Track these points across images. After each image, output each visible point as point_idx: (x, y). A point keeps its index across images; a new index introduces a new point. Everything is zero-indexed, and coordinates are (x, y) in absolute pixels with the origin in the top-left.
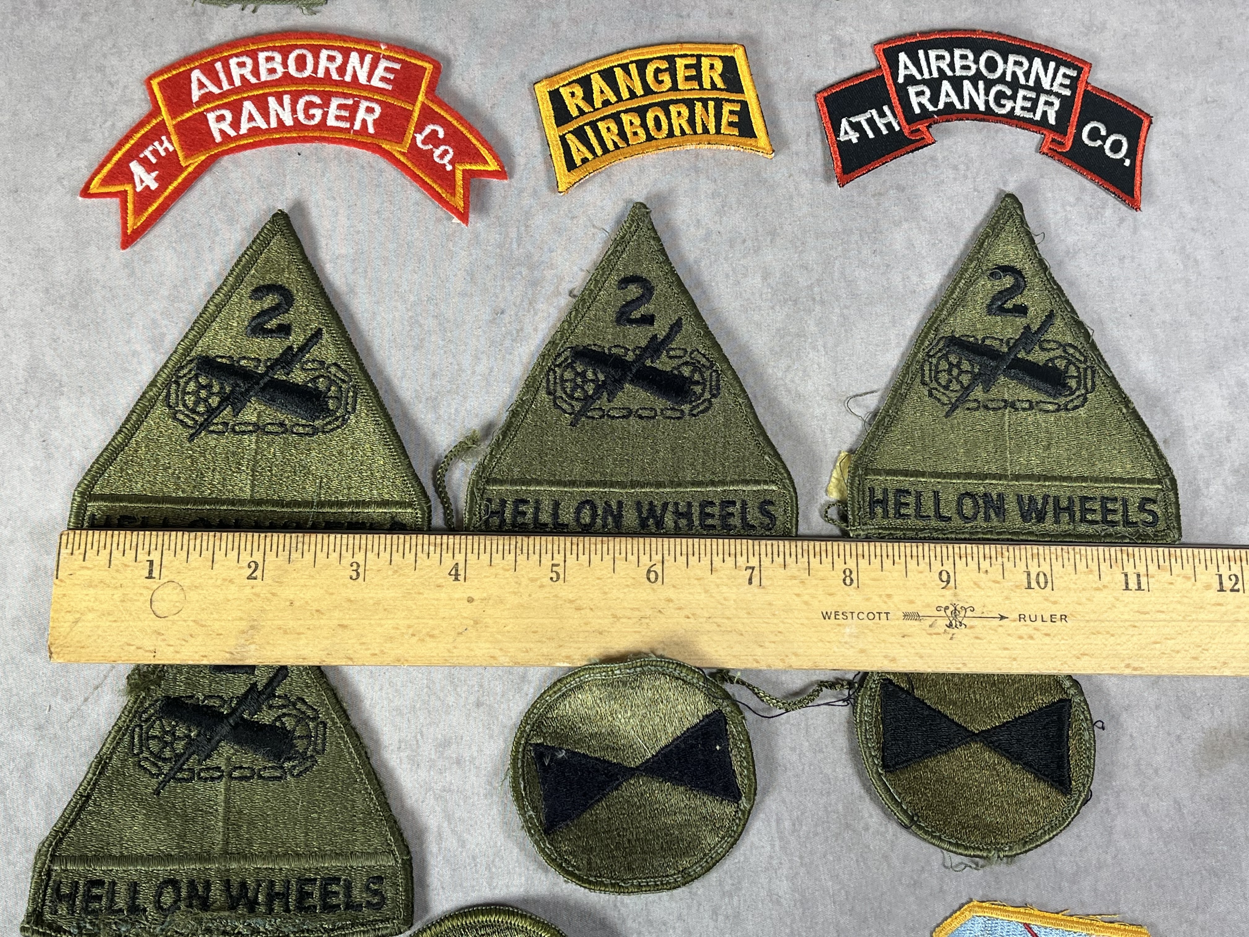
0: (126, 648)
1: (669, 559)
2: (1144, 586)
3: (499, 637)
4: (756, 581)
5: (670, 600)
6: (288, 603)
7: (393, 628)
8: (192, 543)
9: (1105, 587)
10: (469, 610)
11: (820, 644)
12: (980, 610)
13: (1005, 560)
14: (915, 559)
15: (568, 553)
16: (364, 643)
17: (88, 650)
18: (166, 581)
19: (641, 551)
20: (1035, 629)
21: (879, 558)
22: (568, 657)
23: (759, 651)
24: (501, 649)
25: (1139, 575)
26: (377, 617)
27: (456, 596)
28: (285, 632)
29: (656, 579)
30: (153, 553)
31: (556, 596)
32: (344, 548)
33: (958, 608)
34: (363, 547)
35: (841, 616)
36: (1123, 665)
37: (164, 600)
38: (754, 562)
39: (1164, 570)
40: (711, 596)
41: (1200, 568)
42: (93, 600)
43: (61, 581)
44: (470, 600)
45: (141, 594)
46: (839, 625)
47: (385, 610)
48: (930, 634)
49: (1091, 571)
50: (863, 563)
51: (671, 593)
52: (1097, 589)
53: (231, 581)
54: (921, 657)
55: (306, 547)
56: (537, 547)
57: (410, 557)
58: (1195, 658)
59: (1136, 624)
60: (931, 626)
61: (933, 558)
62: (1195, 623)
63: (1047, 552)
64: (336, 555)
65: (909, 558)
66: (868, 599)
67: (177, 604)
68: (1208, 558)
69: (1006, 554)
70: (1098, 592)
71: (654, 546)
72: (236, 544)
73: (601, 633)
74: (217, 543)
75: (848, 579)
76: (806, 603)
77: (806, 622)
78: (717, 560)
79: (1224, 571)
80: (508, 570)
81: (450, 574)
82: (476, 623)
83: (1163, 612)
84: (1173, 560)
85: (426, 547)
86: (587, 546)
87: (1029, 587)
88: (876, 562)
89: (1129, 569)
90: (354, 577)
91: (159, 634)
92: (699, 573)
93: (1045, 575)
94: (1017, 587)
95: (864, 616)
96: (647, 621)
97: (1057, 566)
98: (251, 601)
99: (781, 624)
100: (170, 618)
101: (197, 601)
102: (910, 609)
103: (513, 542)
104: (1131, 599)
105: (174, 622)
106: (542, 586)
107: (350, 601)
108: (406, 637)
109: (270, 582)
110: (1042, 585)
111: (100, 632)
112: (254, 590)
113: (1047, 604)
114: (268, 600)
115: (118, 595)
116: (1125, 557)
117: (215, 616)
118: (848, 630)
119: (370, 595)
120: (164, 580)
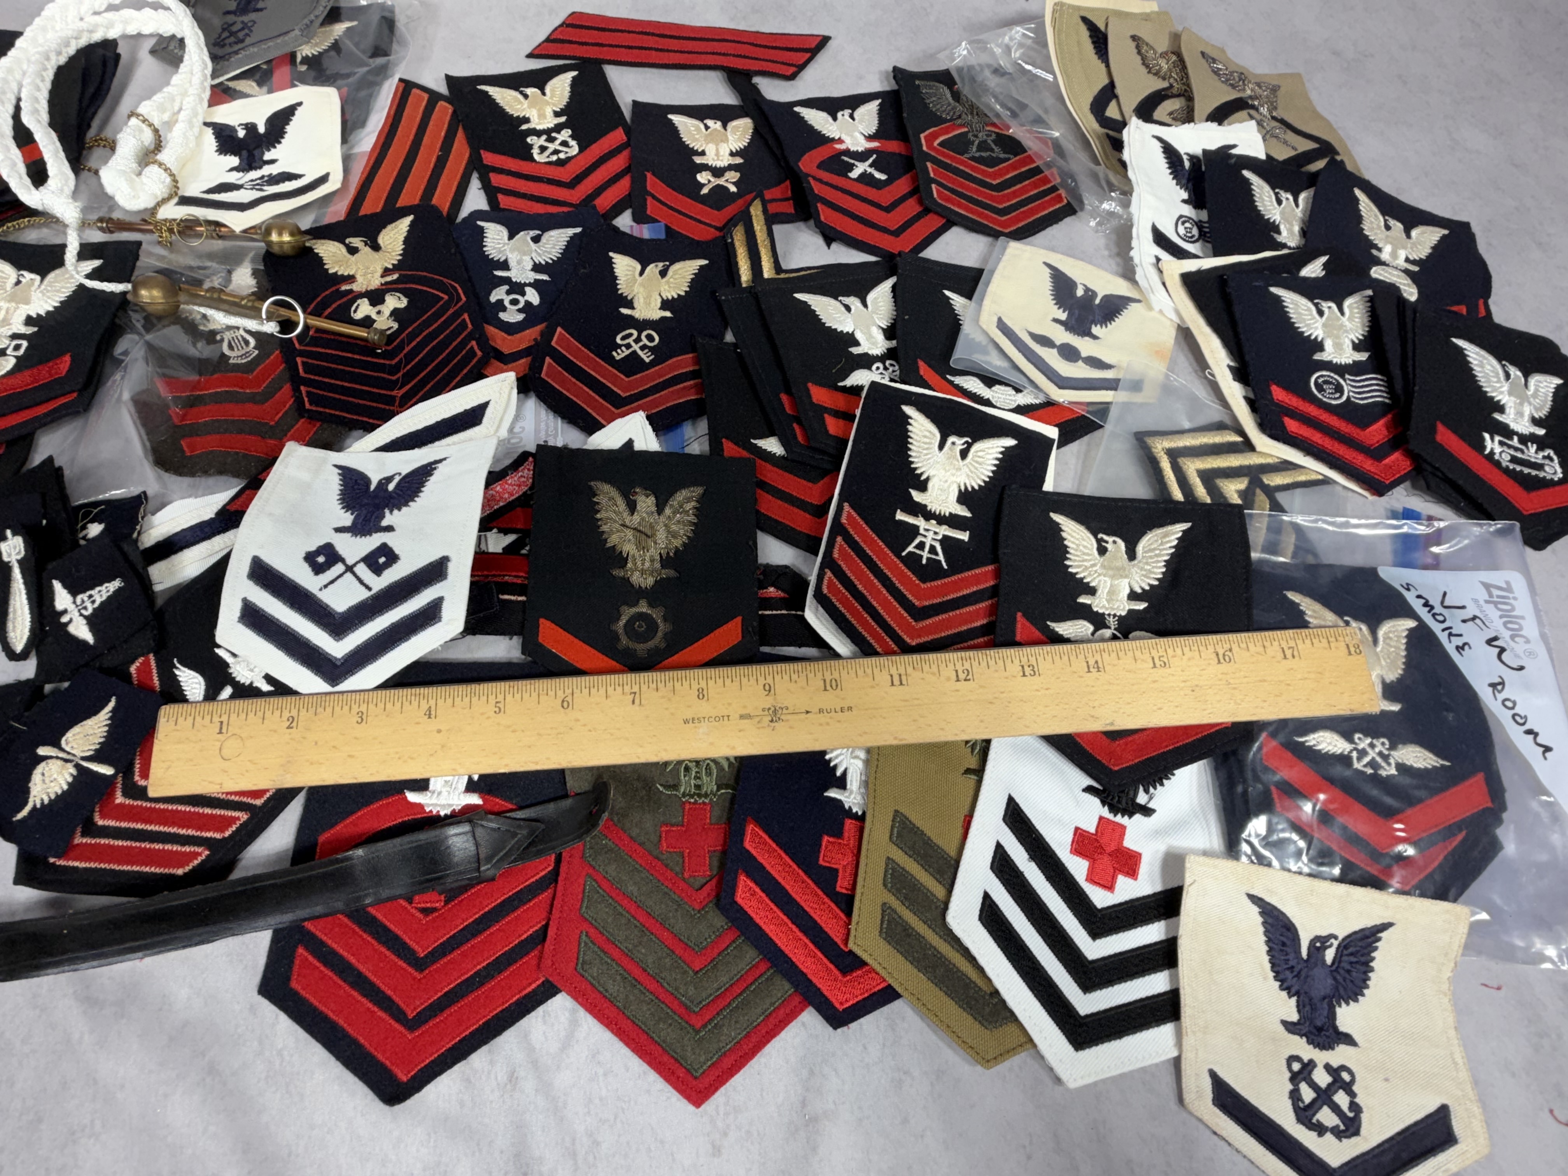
0: (202, 783)
1: (577, 692)
2: (904, 682)
3: (456, 755)
4: (637, 701)
5: (577, 720)
6: (313, 743)
7: (386, 755)
8: (251, 707)
9: (877, 685)
10: (438, 738)
11: (681, 742)
12: (793, 708)
13: (809, 672)
14: (747, 677)
15: (507, 693)
16: (365, 767)
17: (175, 787)
19: (558, 687)
20: (831, 718)
21: (722, 677)
22: (504, 766)
23: (639, 750)
25: (900, 676)
26: (372, 748)
27: (429, 729)
28: (312, 764)
29: (568, 706)
30: (223, 717)
31: (498, 724)
32: (354, 702)
33: (777, 708)
34: (367, 700)
35: (696, 721)
36: (893, 738)
37: (229, 748)
38: (636, 689)
39: (918, 670)
40: (606, 715)
41: (943, 666)
42: (179, 752)
43: (160, 740)
44: (439, 731)
45: (213, 745)
46: (695, 727)
47: (379, 742)
48: (758, 728)
49: (867, 675)
50: (711, 683)
51: (579, 716)
53: (275, 731)
54: (752, 745)
55: (328, 704)
56: (486, 690)
57: (398, 705)
58: (943, 730)
59: (900, 709)
60: (759, 722)
61: (759, 675)
62: (941, 705)
64: (347, 708)
65: (743, 677)
66: (715, 708)
67: (238, 750)
68: (947, 658)
69: (809, 668)
70: (873, 689)
71: (566, 684)
72: (281, 706)
73: (528, 747)
74: (268, 706)
75: (701, 695)
76: (672, 714)
77: (672, 727)
78: (610, 689)
79: (959, 666)
80: (465, 708)
81: (425, 714)
82: (441, 746)
83: (917, 699)
84: (923, 663)
85: (410, 697)
86: (520, 687)
87: (825, 690)
88: (720, 681)
89: (894, 671)
90: (359, 722)
91: (225, 772)
92: (598, 699)
93: (836, 681)
94: (817, 690)
95: (713, 719)
96: (562, 736)
97: (844, 675)
98: (288, 743)
99: (654, 731)
100: (232, 760)
101: (251, 747)
102: (744, 712)
103: (470, 689)
104: (896, 692)
105: (234, 762)
106: (488, 718)
107: (356, 738)
108: (395, 760)
109: (301, 729)
110: (834, 688)
111: (184, 774)
112: (289, 736)
113: (838, 700)
114: (300, 742)
115: (198, 747)
116: (890, 663)
117: (262, 756)
118: (701, 730)
119: (370, 733)
120: (230, 734)
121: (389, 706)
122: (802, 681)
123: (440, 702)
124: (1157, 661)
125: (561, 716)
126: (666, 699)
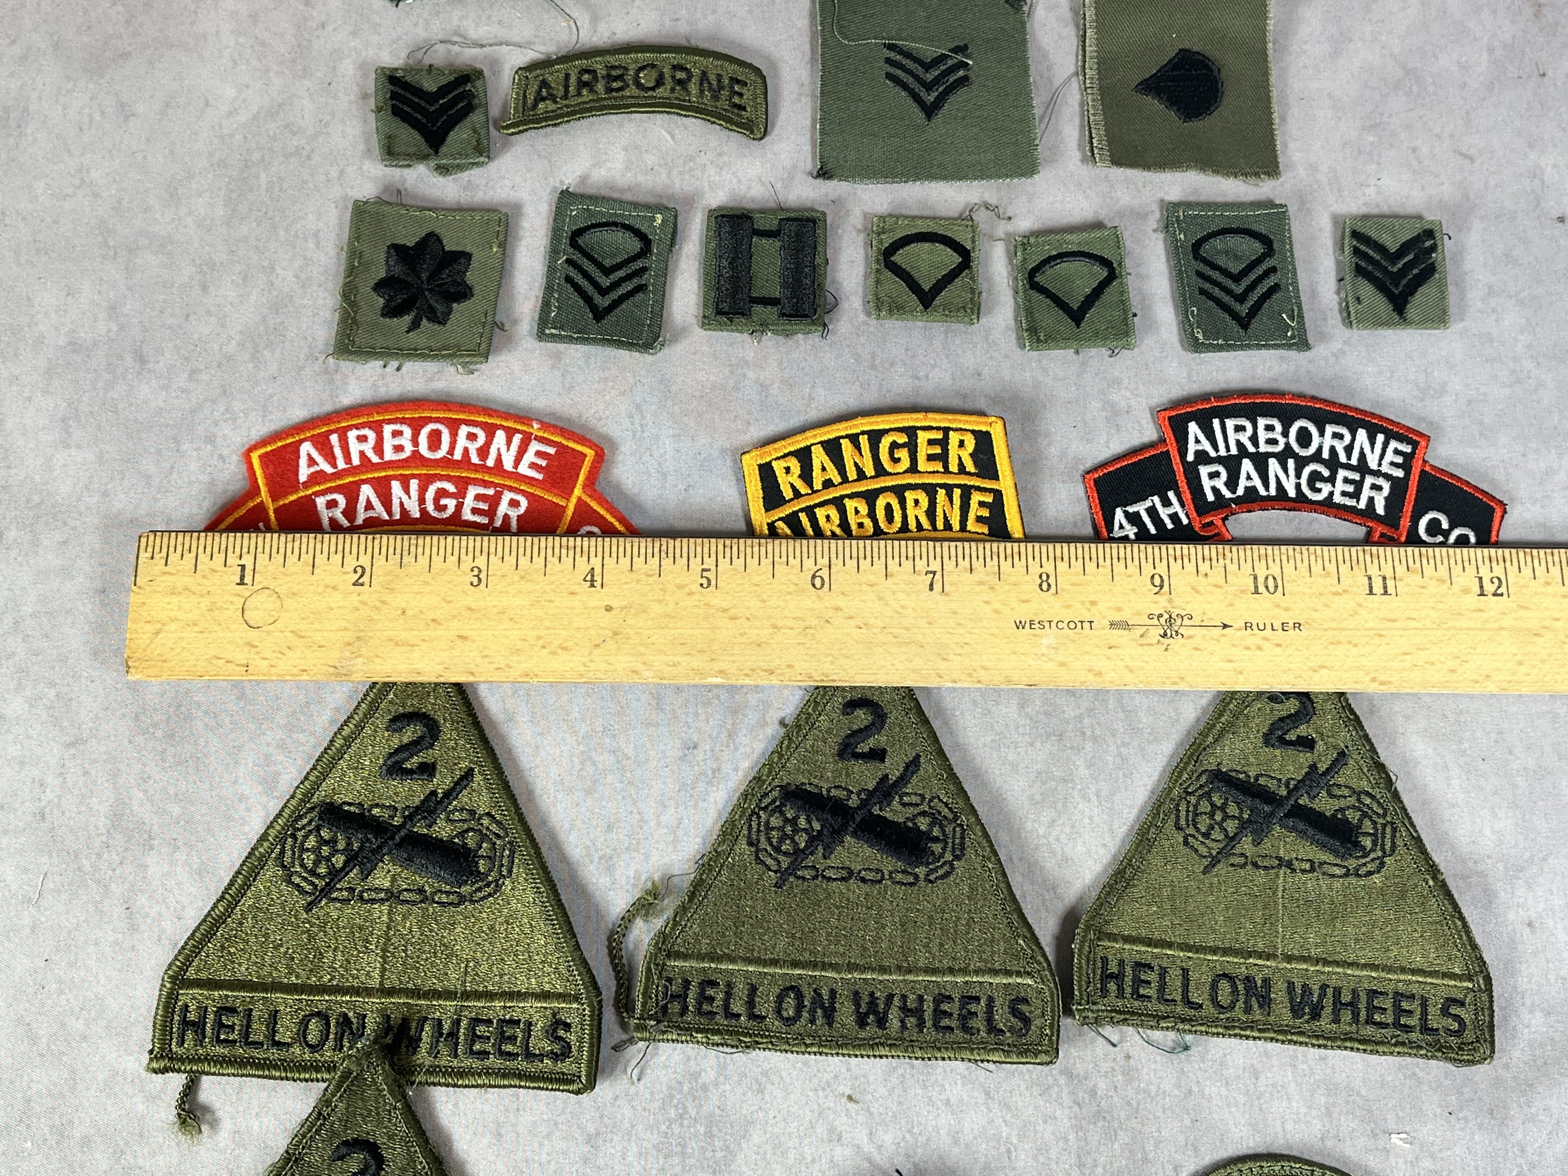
0: (215, 661)
1: (837, 564)
2: (1391, 590)
3: (642, 649)
4: (937, 587)
5: (838, 609)
6: (399, 612)
7: (521, 640)
8: (289, 545)
9: (1345, 591)
10: (607, 619)
11: (1013, 657)
12: (1200, 618)
13: (1228, 562)
14: (1122, 561)
15: (720, 556)
16: (487, 656)
17: (171, 664)
18: (260, 587)
19: (805, 555)
20: (1265, 639)
21: (1080, 560)
22: (721, 672)
23: (943, 665)
24: (644, 663)
25: (1384, 578)
26: (502, 627)
27: (593, 604)
28: (397, 644)
29: (823, 585)
30: (245, 557)
31: (707, 605)
32: (463, 551)
33: (1174, 616)
34: (485, 550)
35: (1037, 625)
36: (1368, 679)
37: (257, 609)
38: (935, 566)
39: (1415, 571)
40: (887, 604)
41: (1457, 570)
42: (176, 608)
43: (140, 588)
44: (609, 609)
45: (232, 602)
46: (1035, 635)
47: (511, 619)
48: (1142, 645)
49: (1329, 574)
50: (1062, 566)
51: (841, 602)
52: (1336, 594)
53: (334, 588)
54: (1131, 671)
55: (420, 550)
56: (685, 550)
57: (539, 561)
58: (1453, 671)
59: (1383, 633)
60: (1142, 636)
61: (1143, 561)
62: (1451, 632)
63: (1277, 552)
64: (455, 559)
65: (1115, 561)
66: (1068, 607)
67: (273, 613)
68: (1466, 558)
69: (1228, 554)
70: (1337, 597)
71: (819, 549)
72: (340, 548)
73: (759, 645)
74: (319, 546)
75: (1045, 584)
76: (997, 611)
77: (997, 631)
78: (893, 565)
79: (1484, 572)
80: (651, 576)
81: (585, 580)
82: (615, 634)
83: (1414, 619)
84: (1424, 561)
85: (557, 550)
86: (742, 548)
87: (1256, 592)
88: (1077, 565)
89: (1373, 571)
90: (475, 583)
91: (253, 646)
92: (872, 578)
93: (1274, 578)
94: (1242, 592)
95: (1065, 625)
96: (813, 631)
97: (1288, 569)
98: (357, 609)
99: (968, 635)
100: (265, 628)
101: (296, 610)
102: (1117, 617)
103: (657, 544)
104: (1376, 605)
105: (269, 633)
106: (690, 594)
107: (470, 609)
108: (536, 649)
109: (378, 588)
110: (1272, 589)
111: (184, 644)
112: (360, 598)
113: (1277, 611)
114: (377, 608)
115: (205, 602)
116: (1368, 557)
117: (317, 626)
118: (1045, 641)
119: (495, 603)
120: (257, 586)
121: (524, 561)
122: (1216, 574)
123: (610, 562)
125: (810, 600)
126: (986, 587)
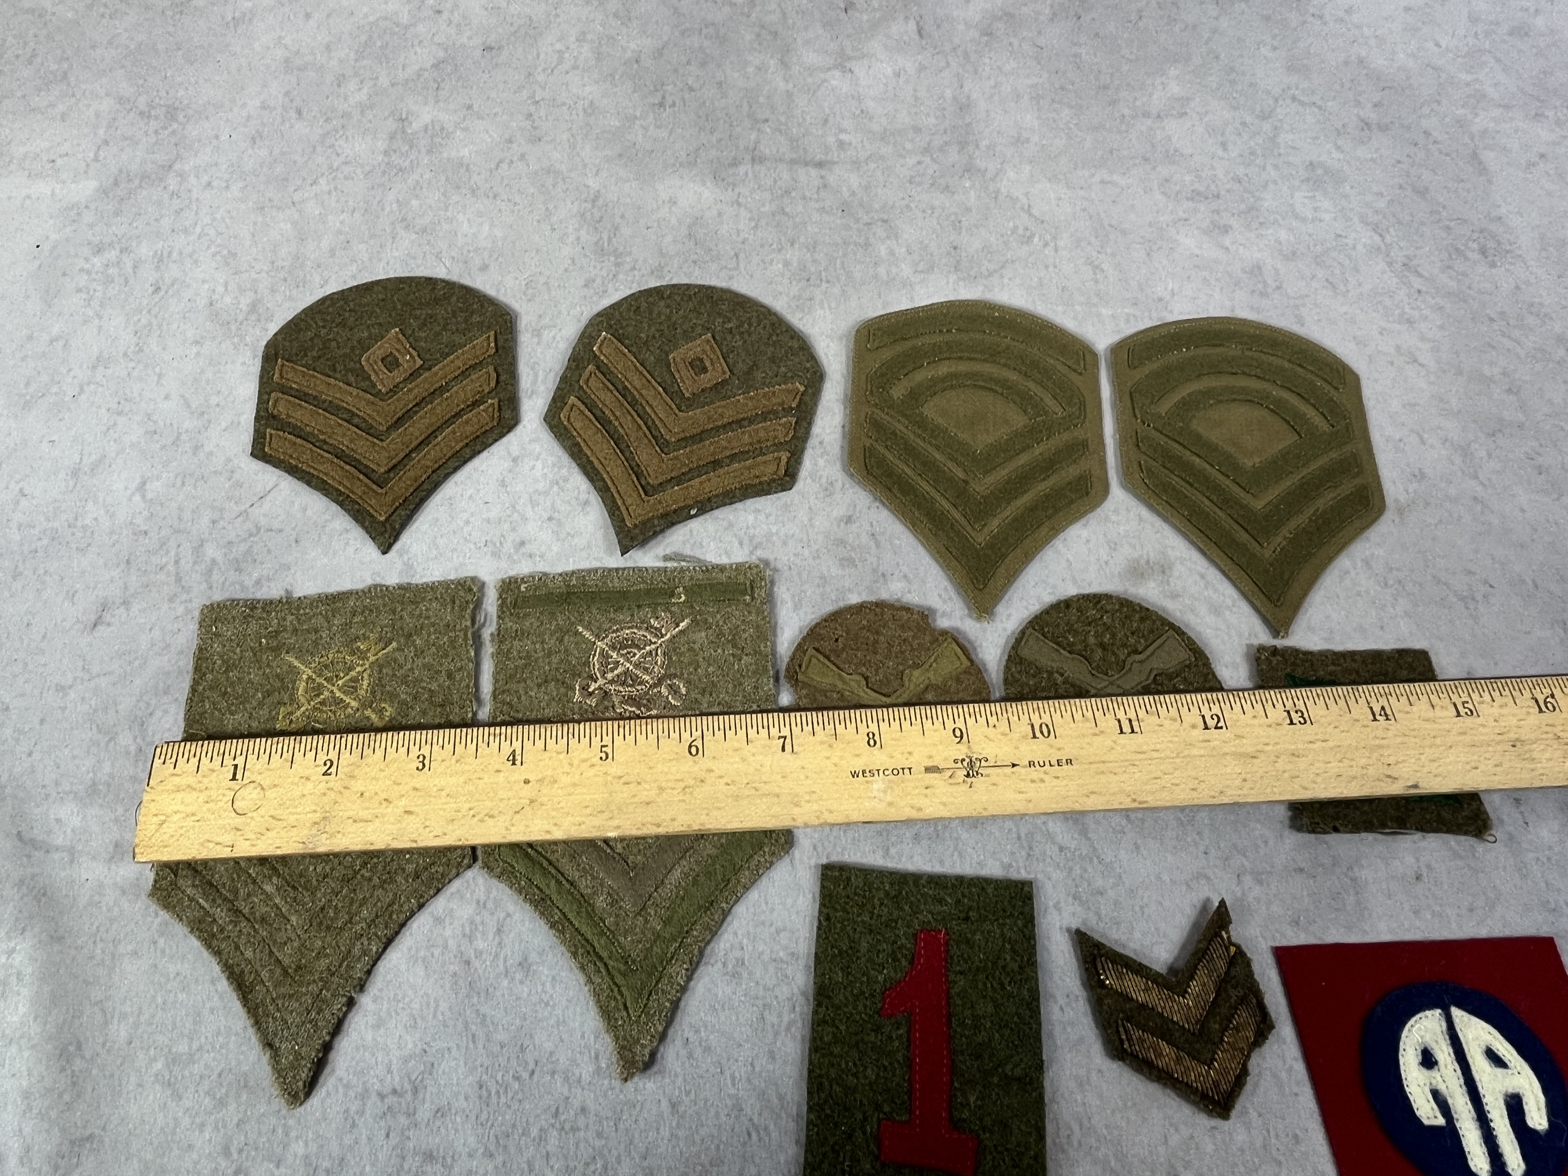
0: (207, 844)
1: (708, 735)
2: (1136, 729)
3: (554, 813)
4: (788, 748)
5: (711, 771)
6: (358, 795)
7: (455, 811)
8: (274, 747)
9: (1102, 732)
10: (527, 792)
11: (851, 800)
12: (993, 760)
13: (1010, 715)
14: (930, 720)
15: (616, 735)
16: (427, 826)
17: (170, 848)
18: (248, 781)
19: (683, 729)
20: (1045, 773)
21: (898, 721)
23: (795, 810)
24: (555, 824)
25: (1130, 721)
26: (440, 802)
27: (514, 778)
28: (355, 821)
29: (698, 752)
30: (238, 758)
32: (412, 742)
33: (974, 759)
34: (429, 742)
35: (868, 774)
36: (1129, 800)
37: (243, 799)
38: (785, 732)
39: (1153, 714)
40: (749, 764)
41: (1184, 710)
42: (179, 803)
43: (152, 788)
44: (527, 782)
45: (224, 795)
46: (867, 782)
47: (448, 795)
48: (951, 784)
49: (1087, 720)
50: (884, 727)
51: (712, 765)
53: (308, 779)
54: (944, 804)
55: (378, 743)
56: (588, 731)
57: (472, 747)
58: (1194, 789)
59: (1135, 763)
60: (951, 777)
61: (945, 718)
62: (1188, 759)
63: (1046, 705)
64: (405, 749)
65: (924, 720)
66: (891, 758)
67: (257, 802)
68: (1189, 701)
70: (1096, 737)
71: (694, 724)
72: (314, 746)
73: (648, 804)
74: (297, 746)
75: (872, 740)
76: (835, 765)
77: (836, 781)
78: (752, 733)
79: (1205, 710)
80: (561, 753)
81: (507, 760)
82: (532, 801)
83: (1157, 750)
84: (1159, 705)
85: (486, 738)
86: (633, 728)
87: (1035, 737)
88: (895, 725)
89: (1121, 715)
90: (420, 768)
91: (238, 830)
92: (736, 745)
93: (1047, 726)
94: (1023, 737)
95: (889, 772)
96: (691, 790)
97: (1057, 717)
99: (814, 785)
100: (250, 815)
101: (275, 798)
102: (930, 764)
103: (566, 729)
104: (1127, 741)
105: (252, 818)
106: (593, 765)
107: (415, 789)
108: (467, 818)
109: (343, 777)
110: (1046, 735)
111: (181, 832)
112: (327, 785)
113: (1052, 751)
114: (341, 793)
115: (202, 797)
116: (1116, 705)
117: (291, 810)
118: (875, 786)
119: (435, 783)
120: (245, 782)
121: (460, 748)
122: (1003, 726)
123: (528, 745)
124: (1460, 708)
125: (688, 765)
126: (826, 745)
